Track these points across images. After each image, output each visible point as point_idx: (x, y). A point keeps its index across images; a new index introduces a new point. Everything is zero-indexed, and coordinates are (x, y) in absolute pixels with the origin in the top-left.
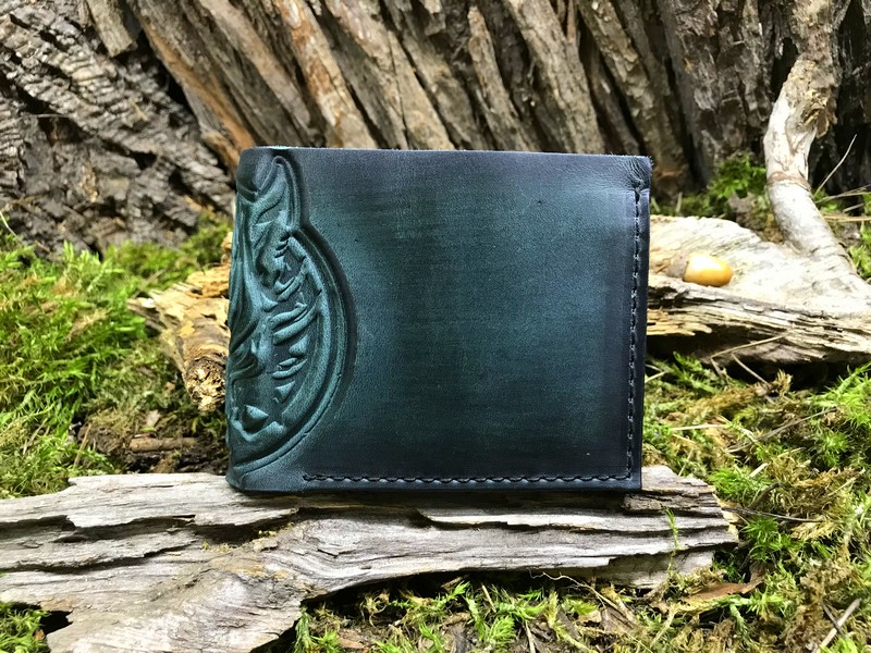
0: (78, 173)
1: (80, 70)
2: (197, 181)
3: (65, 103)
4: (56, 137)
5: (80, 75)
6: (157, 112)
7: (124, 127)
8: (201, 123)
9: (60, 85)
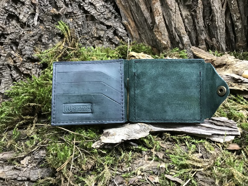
0: (93, 29)
1: (97, 4)
2: (120, 33)
3: (93, 12)
4: (88, 19)
5: (97, 5)
6: (112, 15)
7: (105, 18)
8: (123, 19)
9: (92, 7)
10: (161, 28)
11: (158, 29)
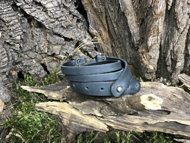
1: (49, 3)
2: (85, 46)
4: (33, 25)
5: (49, 6)
7: (62, 27)
8: (90, 26)
9: (39, 9)
10: (152, 51)
11: (148, 51)
